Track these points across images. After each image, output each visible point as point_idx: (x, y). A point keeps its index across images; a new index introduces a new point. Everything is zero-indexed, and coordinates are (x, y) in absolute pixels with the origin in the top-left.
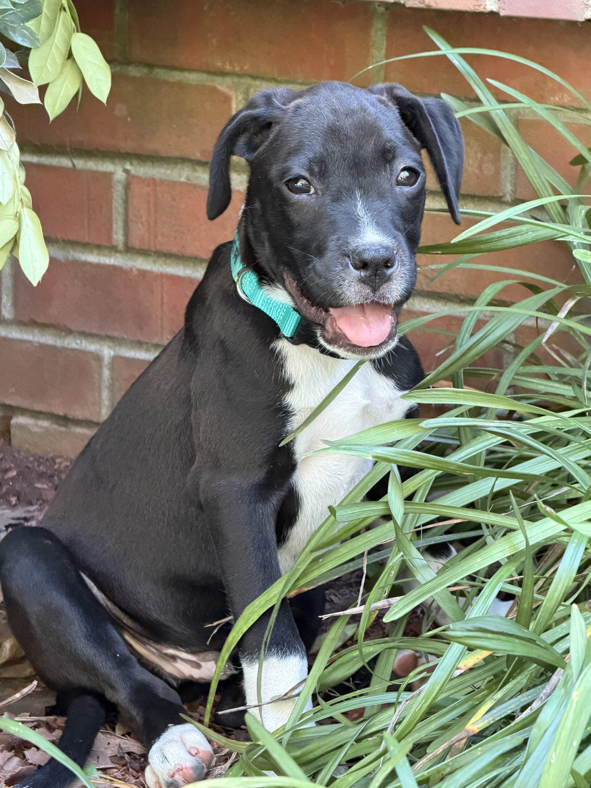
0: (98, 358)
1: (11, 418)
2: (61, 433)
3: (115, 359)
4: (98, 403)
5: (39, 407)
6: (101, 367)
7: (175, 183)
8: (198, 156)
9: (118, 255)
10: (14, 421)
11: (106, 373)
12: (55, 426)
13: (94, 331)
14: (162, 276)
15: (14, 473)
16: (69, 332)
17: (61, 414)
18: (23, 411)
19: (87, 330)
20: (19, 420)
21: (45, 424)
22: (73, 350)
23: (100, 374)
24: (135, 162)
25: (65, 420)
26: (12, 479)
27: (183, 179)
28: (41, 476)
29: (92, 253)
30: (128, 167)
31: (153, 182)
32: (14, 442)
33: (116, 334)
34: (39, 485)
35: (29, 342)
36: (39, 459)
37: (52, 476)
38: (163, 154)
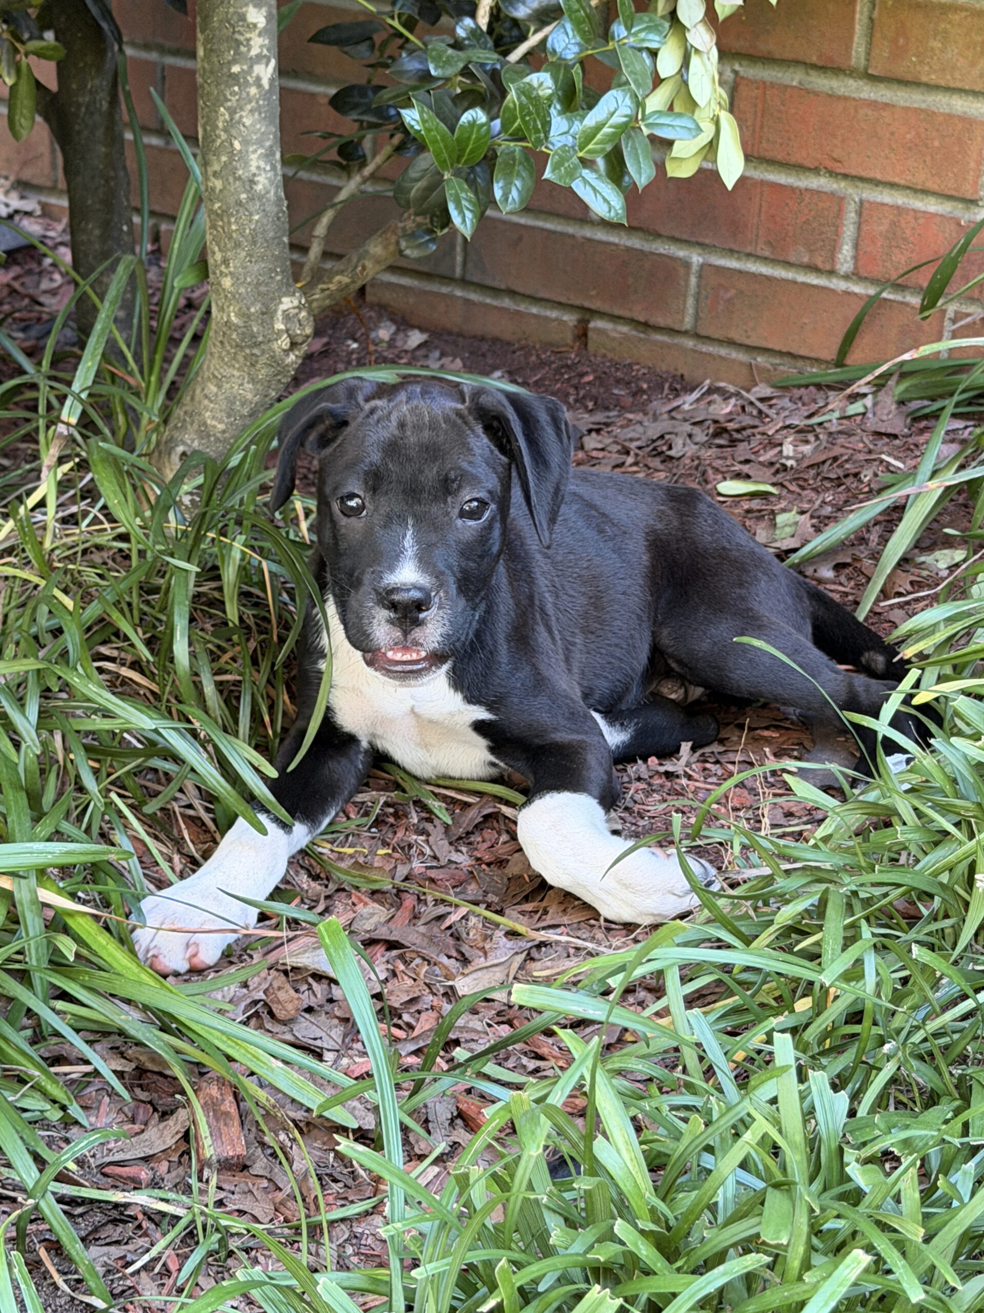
0: (687, 265)
1: (588, 321)
2: (641, 340)
3: (702, 266)
4: (683, 311)
5: (617, 312)
6: (688, 275)
7: (786, 87)
8: (814, 59)
10: (592, 325)
11: (693, 280)
12: (634, 333)
13: (684, 237)
14: (763, 183)
15: (590, 378)
16: (658, 235)
17: (642, 319)
18: (601, 315)
19: (677, 235)
20: (597, 324)
21: (625, 329)
22: (661, 255)
23: (687, 281)
24: (745, 63)
25: (646, 326)
26: (589, 383)
27: (795, 83)
28: (618, 381)
30: (737, 67)
31: (764, 85)
32: (591, 347)
33: (707, 241)
34: (616, 391)
35: (616, 245)
36: (616, 365)
37: (628, 383)
38: (777, 56)
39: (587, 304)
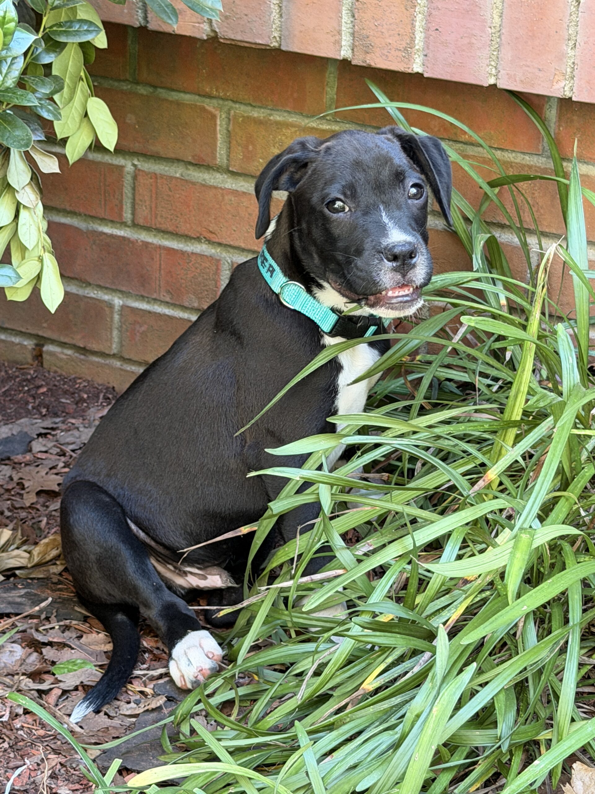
0: (111, 306)
1: (43, 346)
2: (81, 360)
3: (123, 307)
4: (110, 340)
5: (63, 339)
6: (112, 313)
7: (171, 178)
8: (190, 159)
9: (127, 229)
10: (45, 348)
11: (116, 317)
12: (77, 355)
13: (108, 285)
14: (160, 247)
15: (44, 390)
16: (89, 284)
17: (82, 346)
18: (53, 342)
19: (102, 284)
20: (49, 348)
21: (69, 352)
22: (91, 298)
23: (112, 318)
24: (141, 159)
25: (84, 350)
26: (43, 394)
27: (178, 175)
28: (66, 392)
29: (107, 225)
30: (136, 162)
31: (155, 176)
32: (45, 365)
33: (124, 289)
34: (63, 400)
36: (63, 379)
37: (73, 393)
38: (162, 154)
39: (41, 333)
